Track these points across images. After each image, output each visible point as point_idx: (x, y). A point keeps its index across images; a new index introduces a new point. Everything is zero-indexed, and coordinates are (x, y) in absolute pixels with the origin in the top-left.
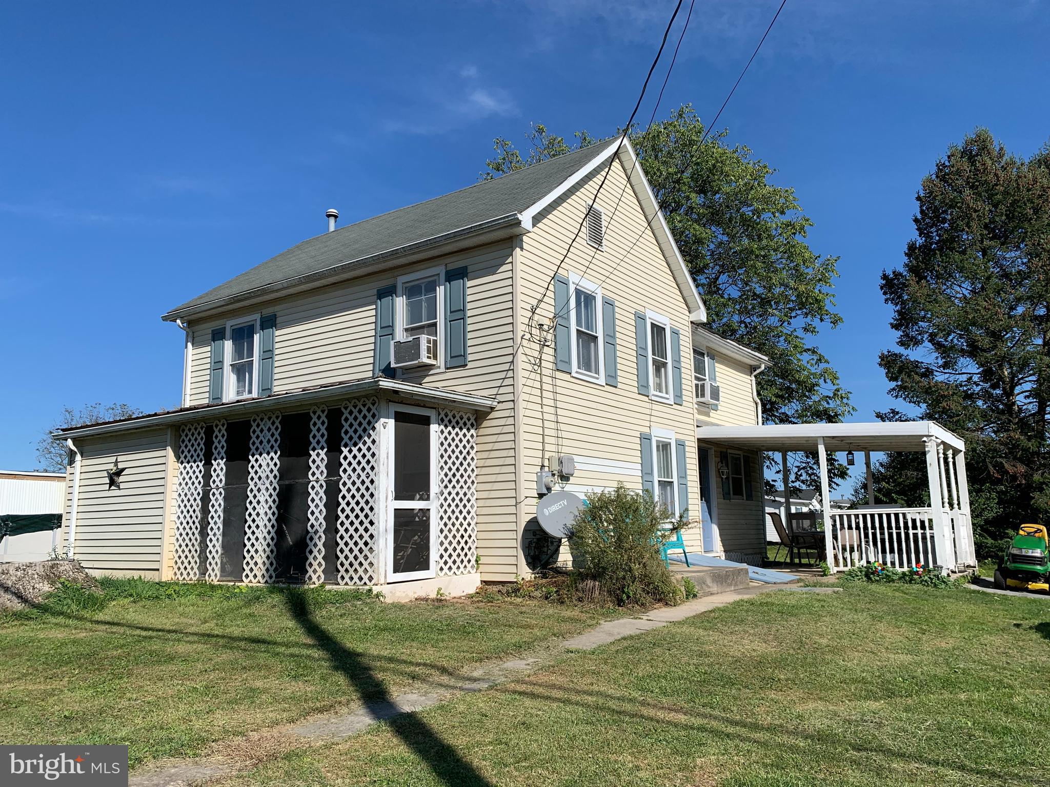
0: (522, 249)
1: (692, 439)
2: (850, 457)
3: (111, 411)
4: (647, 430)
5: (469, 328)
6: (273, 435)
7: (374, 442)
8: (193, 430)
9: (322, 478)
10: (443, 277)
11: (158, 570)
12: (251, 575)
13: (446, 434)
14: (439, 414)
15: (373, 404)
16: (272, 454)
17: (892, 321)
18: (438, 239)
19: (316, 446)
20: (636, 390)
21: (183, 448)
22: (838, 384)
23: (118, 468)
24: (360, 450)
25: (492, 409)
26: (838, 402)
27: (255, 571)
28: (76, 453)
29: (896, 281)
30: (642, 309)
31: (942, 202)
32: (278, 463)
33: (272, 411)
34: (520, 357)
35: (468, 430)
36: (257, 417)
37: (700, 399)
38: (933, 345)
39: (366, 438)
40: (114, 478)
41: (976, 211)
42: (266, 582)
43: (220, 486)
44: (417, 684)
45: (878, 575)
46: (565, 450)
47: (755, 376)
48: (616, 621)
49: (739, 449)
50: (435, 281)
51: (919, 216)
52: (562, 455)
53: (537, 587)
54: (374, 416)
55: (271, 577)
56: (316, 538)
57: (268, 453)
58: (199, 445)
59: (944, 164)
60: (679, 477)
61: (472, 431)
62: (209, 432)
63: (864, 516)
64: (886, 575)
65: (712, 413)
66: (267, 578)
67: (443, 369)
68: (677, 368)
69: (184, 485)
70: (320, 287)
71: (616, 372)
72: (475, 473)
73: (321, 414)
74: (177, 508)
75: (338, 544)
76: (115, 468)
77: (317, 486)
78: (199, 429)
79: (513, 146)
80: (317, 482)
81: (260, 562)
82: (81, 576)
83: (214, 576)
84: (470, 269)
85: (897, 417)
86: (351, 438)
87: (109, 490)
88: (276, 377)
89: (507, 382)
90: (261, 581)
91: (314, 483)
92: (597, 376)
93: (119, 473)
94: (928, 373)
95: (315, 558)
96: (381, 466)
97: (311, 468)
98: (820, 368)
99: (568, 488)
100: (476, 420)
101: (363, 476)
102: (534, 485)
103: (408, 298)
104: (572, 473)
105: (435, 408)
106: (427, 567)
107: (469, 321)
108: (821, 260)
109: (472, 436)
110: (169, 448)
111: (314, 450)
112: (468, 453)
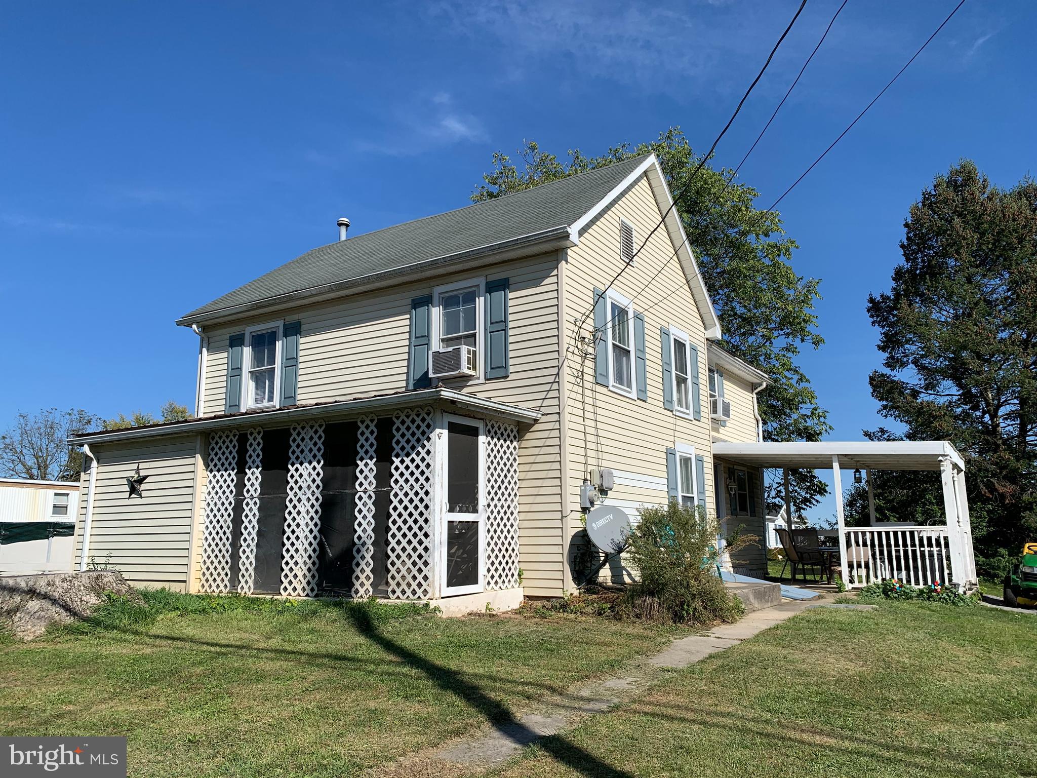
0: (567, 262)
1: (708, 454)
2: (858, 475)
3: (68, 416)
4: (671, 445)
5: (511, 340)
6: (315, 444)
7: (428, 452)
8: (224, 438)
9: (371, 489)
10: (483, 288)
11: (185, 581)
12: (290, 589)
13: (492, 445)
14: (487, 425)
15: (428, 414)
16: (315, 463)
17: (880, 343)
18: (481, 251)
19: (364, 456)
20: (661, 405)
21: (212, 455)
22: (816, 404)
23: (139, 476)
24: (413, 461)
25: (536, 421)
26: (816, 421)
27: (295, 584)
28: (92, 459)
29: (883, 305)
30: (666, 325)
31: (931, 229)
32: (321, 472)
33: (315, 420)
34: (566, 370)
35: (512, 442)
36: (297, 426)
37: (714, 416)
38: (916, 366)
39: (420, 449)
40: (134, 486)
41: (964, 239)
42: (307, 595)
43: (255, 495)
44: (535, 705)
45: (897, 593)
46: (605, 464)
47: (757, 394)
48: (685, 639)
49: (743, 465)
50: (474, 292)
51: (906, 243)
52: (602, 468)
53: (587, 603)
54: (428, 426)
55: (312, 590)
56: (363, 550)
57: (310, 463)
58: (231, 453)
59: (930, 193)
60: (699, 493)
61: (515, 443)
62: (243, 440)
63: (879, 533)
64: (904, 591)
65: (722, 430)
66: (308, 591)
67: (482, 380)
68: (696, 384)
69: (213, 494)
70: (351, 295)
71: (645, 387)
72: (518, 486)
73: (370, 423)
74: (206, 519)
75: (389, 557)
76: (137, 476)
77: (365, 497)
78: (231, 437)
79: (510, 162)
80: (365, 492)
81: (300, 574)
82: (124, 589)
83: (247, 587)
84: (512, 281)
85: (885, 436)
86: (403, 448)
87: (129, 498)
88: (300, 385)
89: (551, 394)
90: (301, 593)
91: (362, 494)
92: (629, 390)
93: (141, 480)
94: (915, 394)
95: (363, 571)
96: (436, 477)
97: (358, 478)
98: (801, 387)
99: (608, 502)
100: (518, 432)
101: (417, 487)
102: (578, 499)
103: (444, 309)
104: (611, 487)
105: (482, 419)
106: (475, 581)
107: (511, 332)
108: (803, 282)
109: (515, 448)
110: (198, 456)
111: (362, 459)
112: (512, 465)
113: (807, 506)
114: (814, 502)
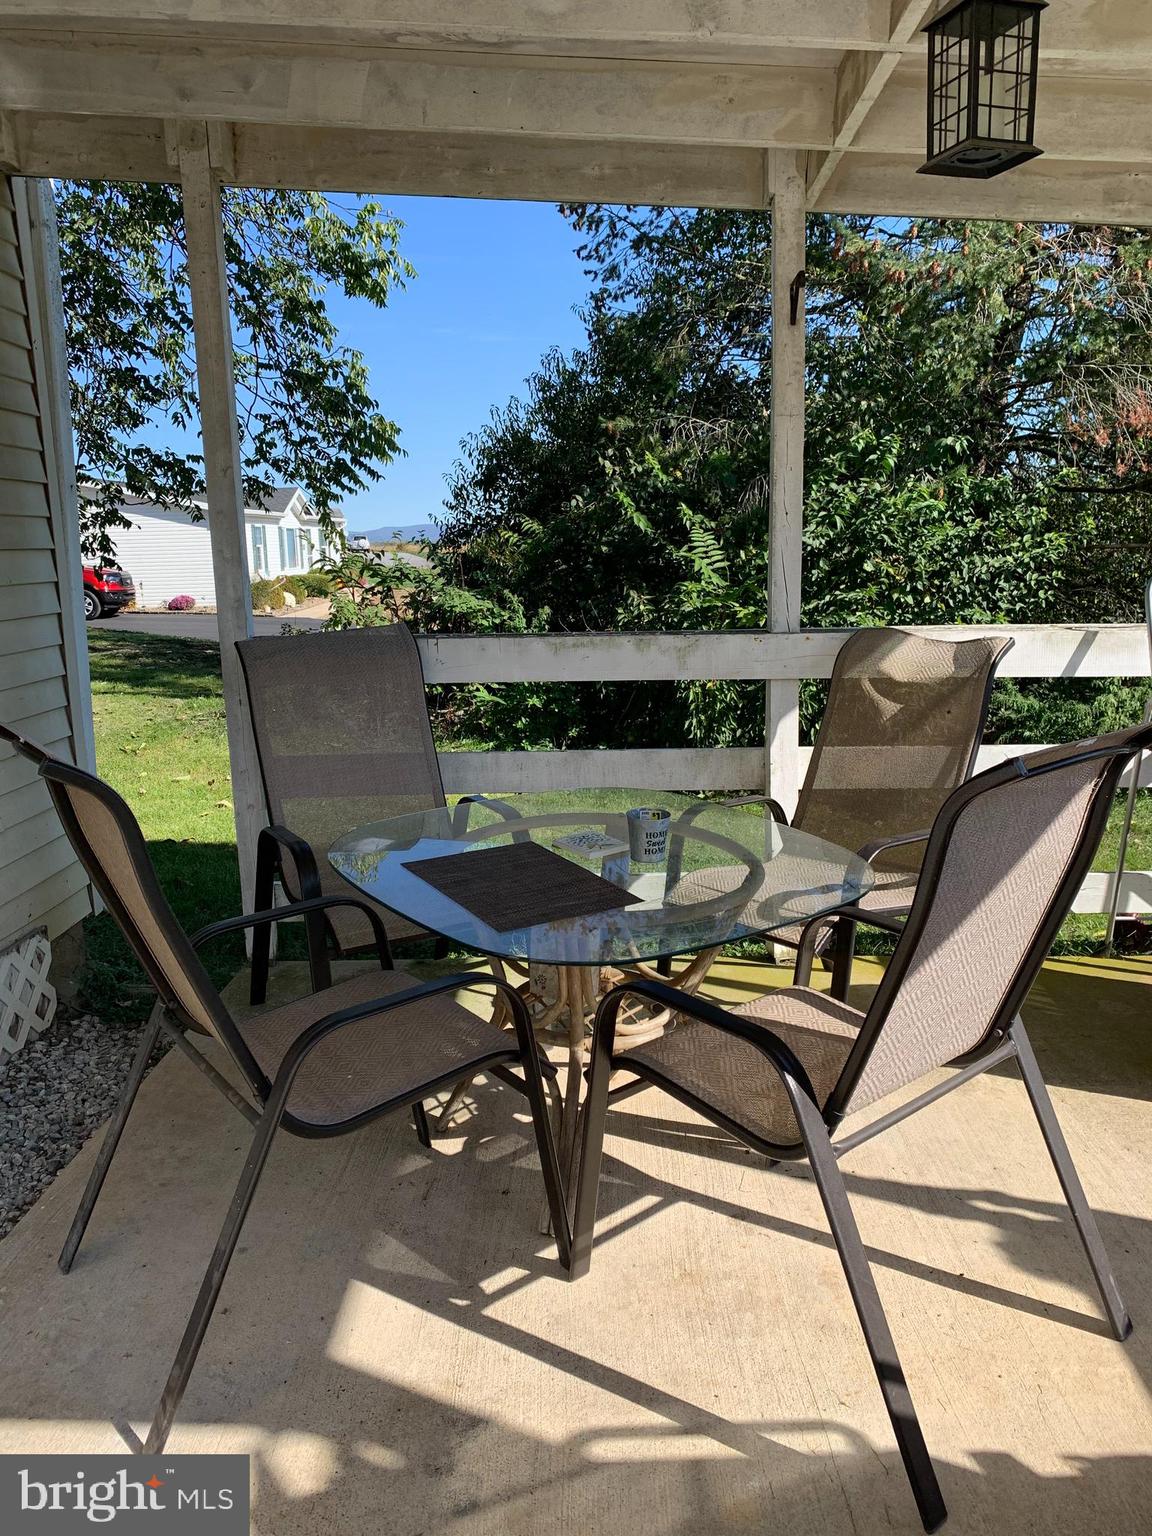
113: (344, 487)
114: (361, 474)
